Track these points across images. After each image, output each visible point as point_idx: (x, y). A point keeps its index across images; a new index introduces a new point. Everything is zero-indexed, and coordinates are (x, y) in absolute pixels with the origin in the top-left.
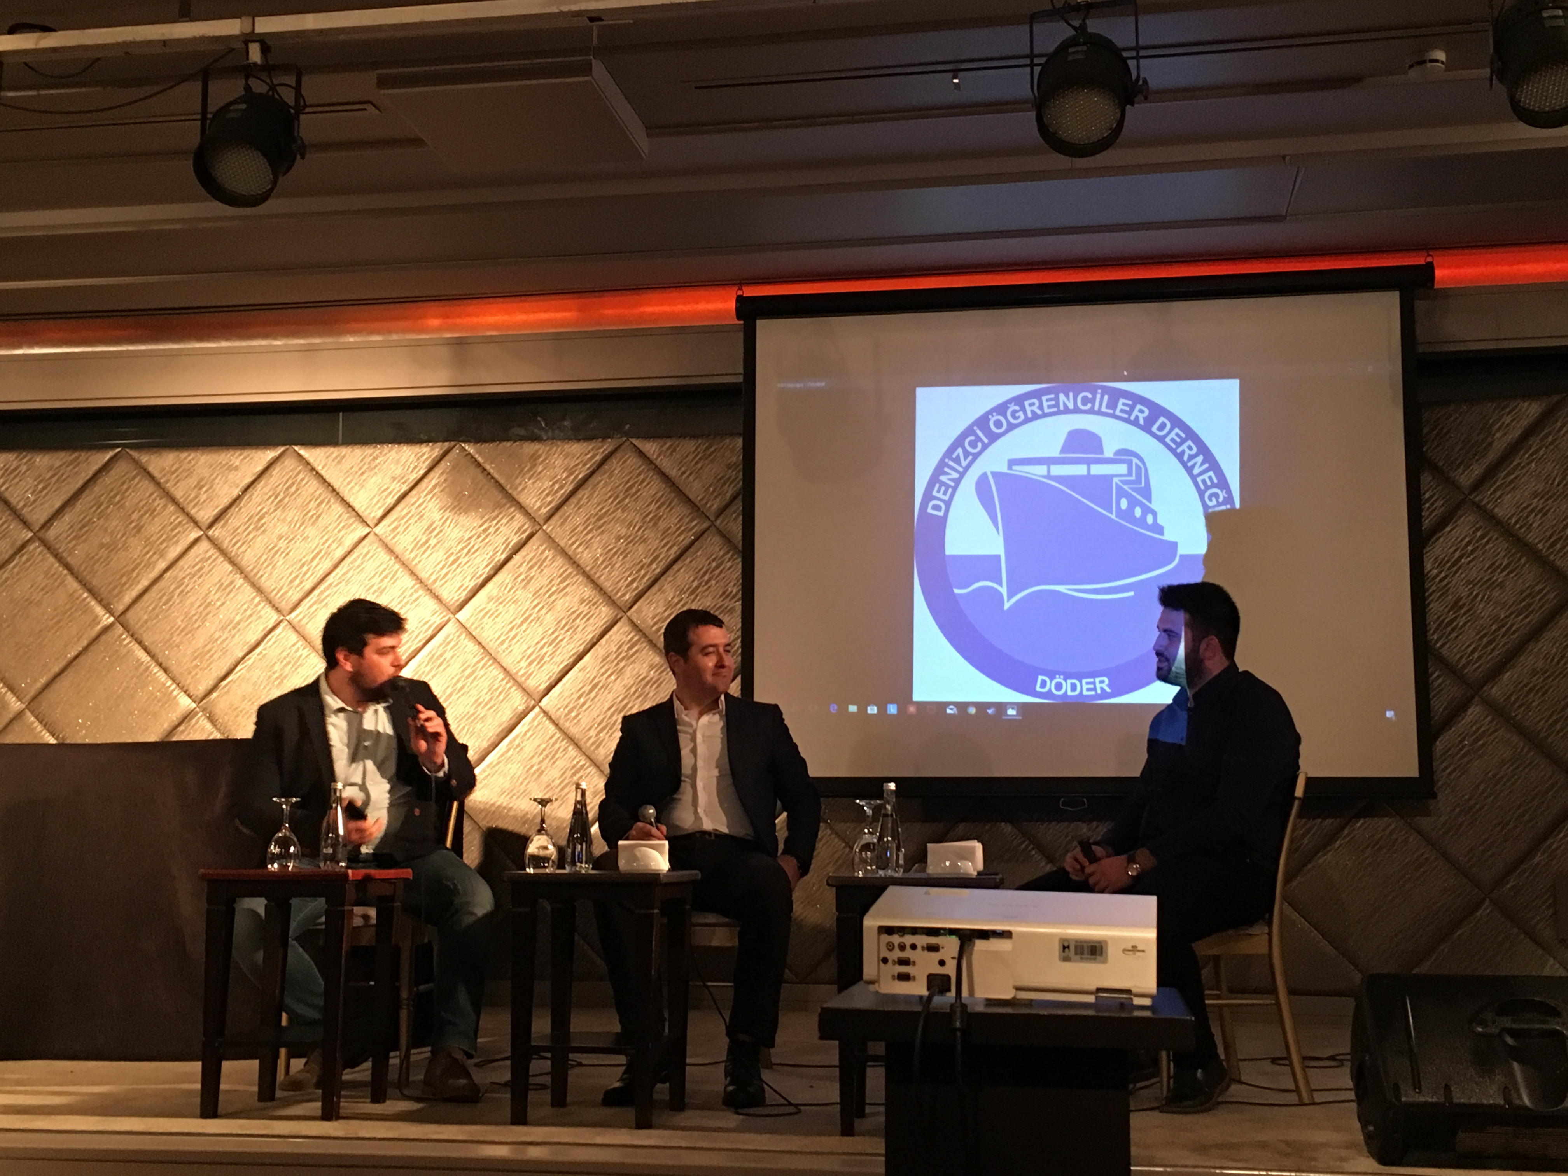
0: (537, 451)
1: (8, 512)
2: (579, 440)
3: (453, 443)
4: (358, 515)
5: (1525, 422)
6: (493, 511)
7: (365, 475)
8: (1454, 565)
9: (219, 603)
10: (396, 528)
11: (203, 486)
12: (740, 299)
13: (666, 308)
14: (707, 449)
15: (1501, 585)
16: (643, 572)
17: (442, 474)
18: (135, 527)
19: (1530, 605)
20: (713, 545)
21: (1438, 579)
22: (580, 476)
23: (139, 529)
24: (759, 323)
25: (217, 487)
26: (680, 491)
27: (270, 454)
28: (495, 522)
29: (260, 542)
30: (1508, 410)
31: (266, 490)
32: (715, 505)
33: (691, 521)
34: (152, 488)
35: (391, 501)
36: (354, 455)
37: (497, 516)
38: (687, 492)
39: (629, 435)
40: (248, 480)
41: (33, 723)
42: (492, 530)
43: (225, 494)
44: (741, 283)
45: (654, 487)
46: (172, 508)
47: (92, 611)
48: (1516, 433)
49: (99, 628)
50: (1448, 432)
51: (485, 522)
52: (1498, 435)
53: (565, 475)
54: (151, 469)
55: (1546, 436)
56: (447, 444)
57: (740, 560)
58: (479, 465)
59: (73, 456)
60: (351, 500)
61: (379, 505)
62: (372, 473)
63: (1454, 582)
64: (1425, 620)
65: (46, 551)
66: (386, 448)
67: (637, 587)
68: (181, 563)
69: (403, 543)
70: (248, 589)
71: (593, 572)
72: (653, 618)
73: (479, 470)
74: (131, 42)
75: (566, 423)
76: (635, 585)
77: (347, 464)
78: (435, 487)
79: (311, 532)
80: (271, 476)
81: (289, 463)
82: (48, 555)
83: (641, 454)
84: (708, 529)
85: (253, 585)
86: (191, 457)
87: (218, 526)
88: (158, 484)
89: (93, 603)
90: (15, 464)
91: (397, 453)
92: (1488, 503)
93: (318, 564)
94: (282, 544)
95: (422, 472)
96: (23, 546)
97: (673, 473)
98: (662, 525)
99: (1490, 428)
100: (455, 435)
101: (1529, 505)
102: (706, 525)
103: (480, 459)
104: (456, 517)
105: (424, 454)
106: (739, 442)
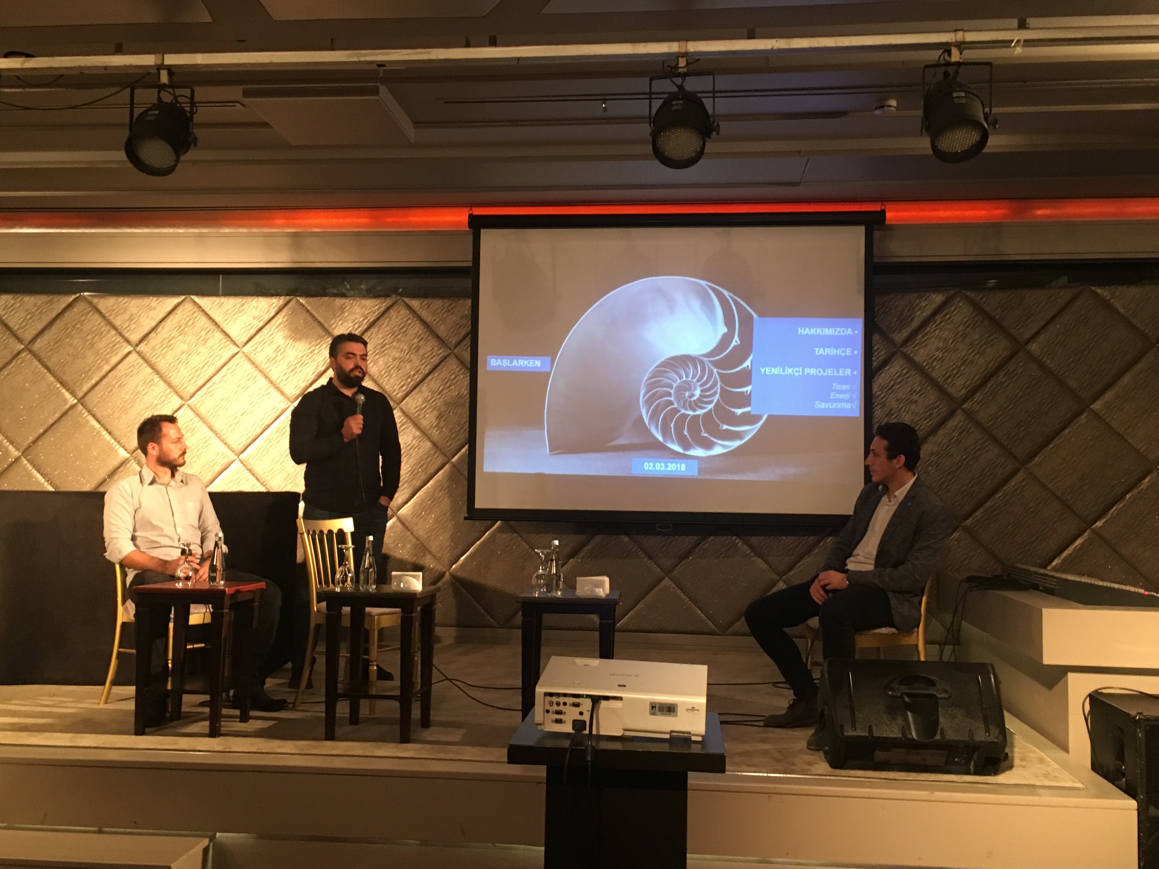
0: (344, 304)
1: (8, 333)
2: (370, 298)
3: (292, 297)
4: (232, 340)
5: (934, 306)
6: (317, 340)
7: (237, 315)
8: (889, 389)
9: (144, 393)
10: (256, 349)
11: (133, 320)
12: (471, 216)
13: (426, 219)
14: (450, 305)
15: (916, 402)
16: (409, 380)
17: (284, 316)
18: (90, 344)
19: (931, 414)
20: (452, 364)
21: (880, 397)
22: (371, 320)
23: (92, 345)
24: (483, 231)
25: (142, 320)
26: (433, 331)
27: (176, 300)
28: (318, 346)
29: (170, 355)
30: (924, 299)
31: (173, 323)
32: (454, 340)
33: (439, 349)
34: (100, 319)
35: (252, 332)
36: (230, 303)
37: (319, 344)
38: (437, 332)
39: (401, 295)
40: (161, 317)
41: (26, 464)
42: (316, 352)
43: (147, 324)
44: (471, 205)
45: (417, 328)
46: (113, 332)
47: (63, 396)
48: (927, 312)
49: (67, 406)
50: (890, 309)
51: (312, 346)
52: (918, 313)
53: (361, 319)
54: (99, 307)
55: (945, 315)
56: (288, 298)
57: (468, 374)
58: (308, 311)
59: (49, 298)
60: (228, 331)
61: (245, 334)
62: (240, 314)
63: (889, 399)
64: (872, 421)
65: (33, 357)
66: (249, 299)
67: (406, 389)
68: (120, 367)
69: (260, 358)
70: (162, 384)
71: (379, 379)
72: (415, 408)
73: (307, 315)
74: (84, 67)
75: (362, 287)
76: (404, 388)
77: (225, 308)
78: (280, 324)
79: (202, 349)
80: (176, 314)
81: (188, 306)
82: (34, 360)
83: (409, 307)
84: (449, 354)
85: (165, 381)
86: (125, 301)
87: (143, 344)
88: (104, 317)
89: (64, 390)
90: (12, 302)
91: (256, 302)
92: (911, 353)
93: (206, 370)
94: (184, 356)
95: (272, 315)
96: (19, 353)
97: (429, 319)
98: (421, 352)
99: (914, 308)
100: (292, 292)
101: (933, 356)
102: (449, 351)
103: (309, 308)
104: (294, 343)
105: (273, 303)
106: (469, 302)
